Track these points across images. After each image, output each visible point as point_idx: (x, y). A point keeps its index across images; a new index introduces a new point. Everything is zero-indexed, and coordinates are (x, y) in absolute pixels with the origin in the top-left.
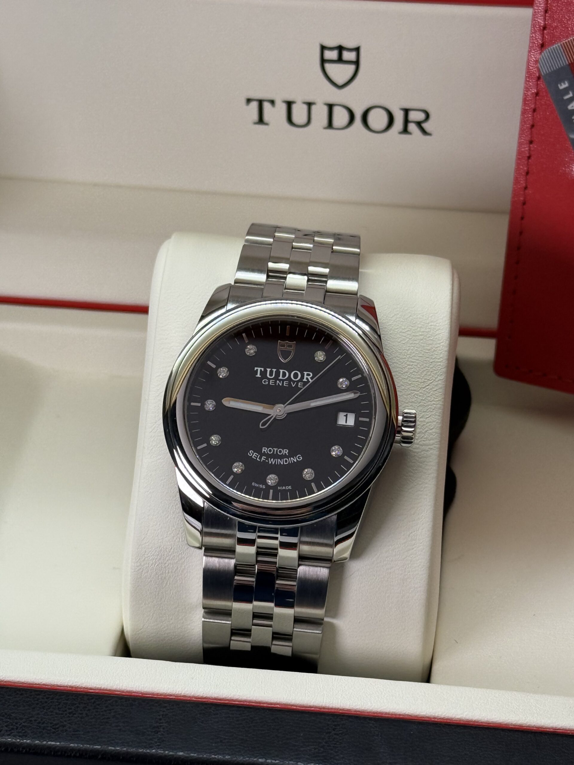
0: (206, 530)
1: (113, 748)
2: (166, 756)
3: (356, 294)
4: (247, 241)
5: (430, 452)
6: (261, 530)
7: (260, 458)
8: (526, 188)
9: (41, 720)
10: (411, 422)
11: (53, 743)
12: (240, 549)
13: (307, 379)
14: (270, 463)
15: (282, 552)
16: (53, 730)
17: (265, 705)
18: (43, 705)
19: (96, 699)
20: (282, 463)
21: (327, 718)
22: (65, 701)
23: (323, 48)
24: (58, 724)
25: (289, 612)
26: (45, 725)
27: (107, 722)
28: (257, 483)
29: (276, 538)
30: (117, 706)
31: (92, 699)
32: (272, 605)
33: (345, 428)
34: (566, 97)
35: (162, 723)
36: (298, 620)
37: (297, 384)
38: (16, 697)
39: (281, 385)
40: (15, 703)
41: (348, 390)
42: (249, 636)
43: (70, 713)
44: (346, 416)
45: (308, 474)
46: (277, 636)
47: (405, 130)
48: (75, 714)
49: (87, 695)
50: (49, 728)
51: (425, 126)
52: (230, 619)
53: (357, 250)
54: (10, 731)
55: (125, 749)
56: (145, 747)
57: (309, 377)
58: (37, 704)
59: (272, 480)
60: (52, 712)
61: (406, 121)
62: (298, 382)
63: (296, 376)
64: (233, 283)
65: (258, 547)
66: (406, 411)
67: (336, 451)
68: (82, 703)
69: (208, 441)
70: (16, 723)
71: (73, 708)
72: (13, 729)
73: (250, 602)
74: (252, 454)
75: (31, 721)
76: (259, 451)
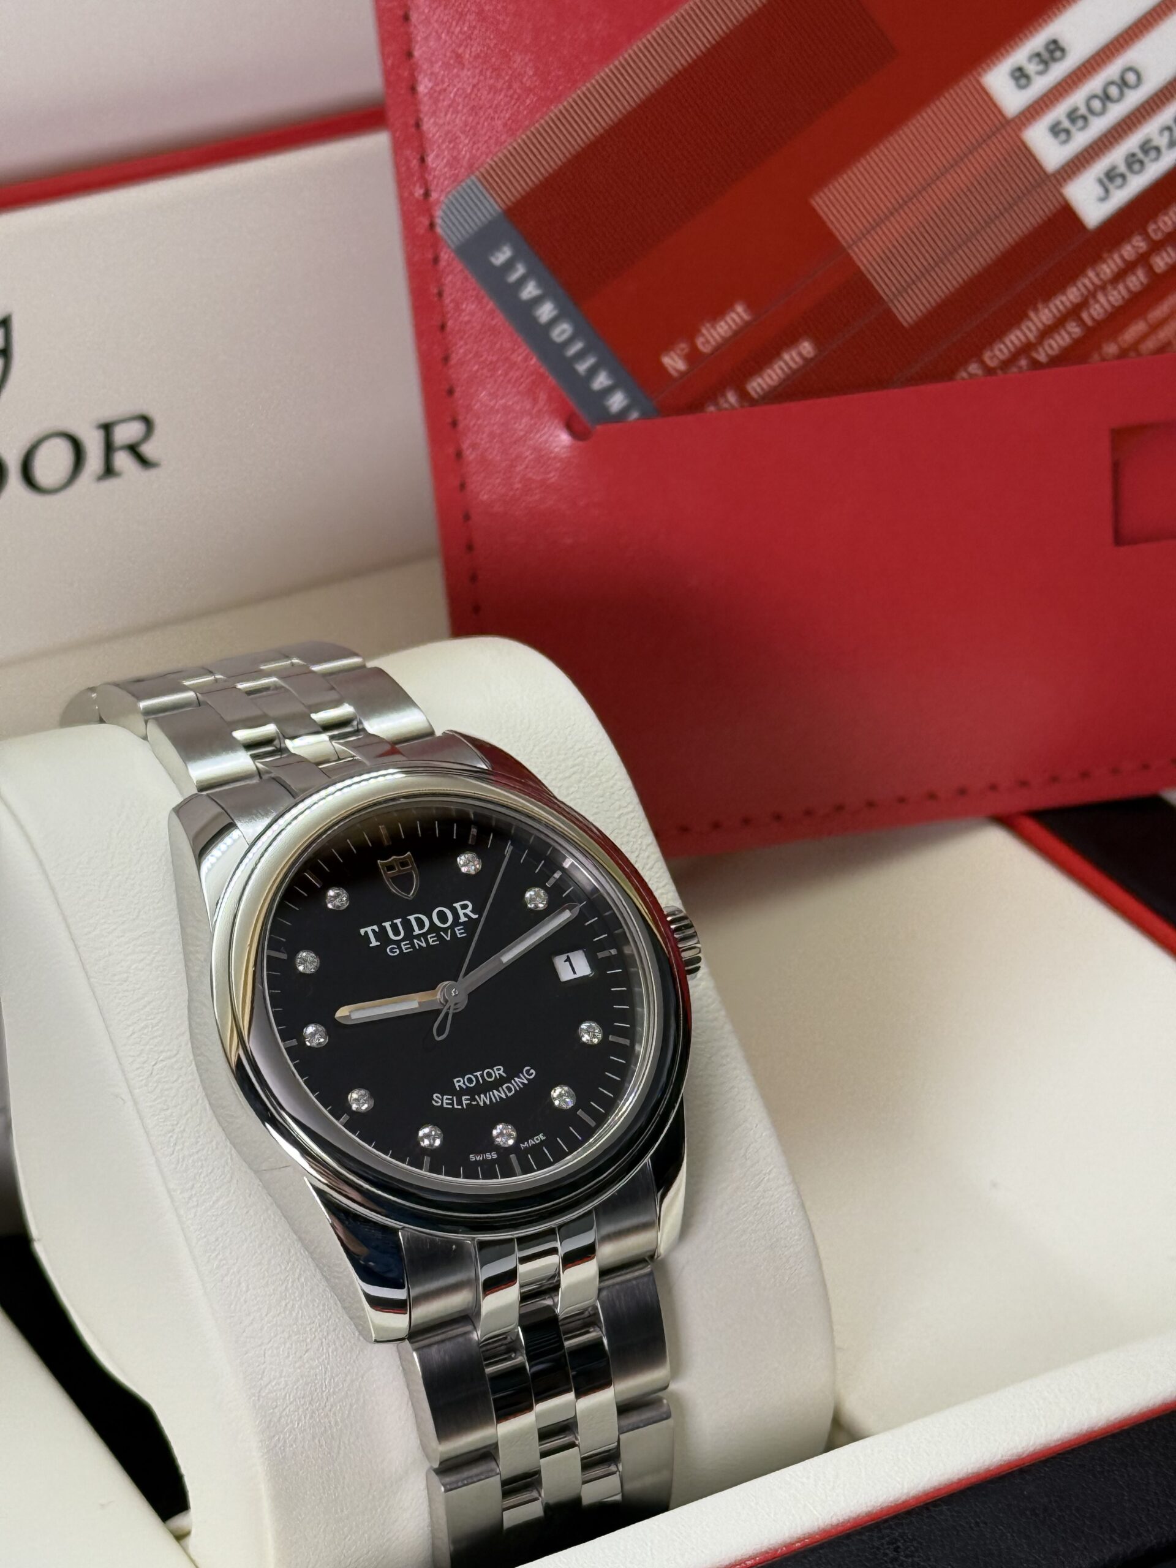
6: (523, 1241)
7: (460, 1103)
12: (490, 1303)
15: (568, 1277)
20: (504, 1096)
25: (605, 1398)
28: (478, 1153)
29: (555, 1250)
34: (514, 277)
36: (626, 1409)
41: (550, 909)
42: (537, 1485)
44: (568, 960)
45: (561, 1096)
46: (590, 1462)
47: (109, 471)
51: (147, 449)
52: (496, 1464)
53: (355, 660)
59: (504, 1135)
61: (109, 448)
64: (195, 791)
67: (589, 1034)
69: (347, 1108)
74: (440, 1100)
76: (449, 1089)
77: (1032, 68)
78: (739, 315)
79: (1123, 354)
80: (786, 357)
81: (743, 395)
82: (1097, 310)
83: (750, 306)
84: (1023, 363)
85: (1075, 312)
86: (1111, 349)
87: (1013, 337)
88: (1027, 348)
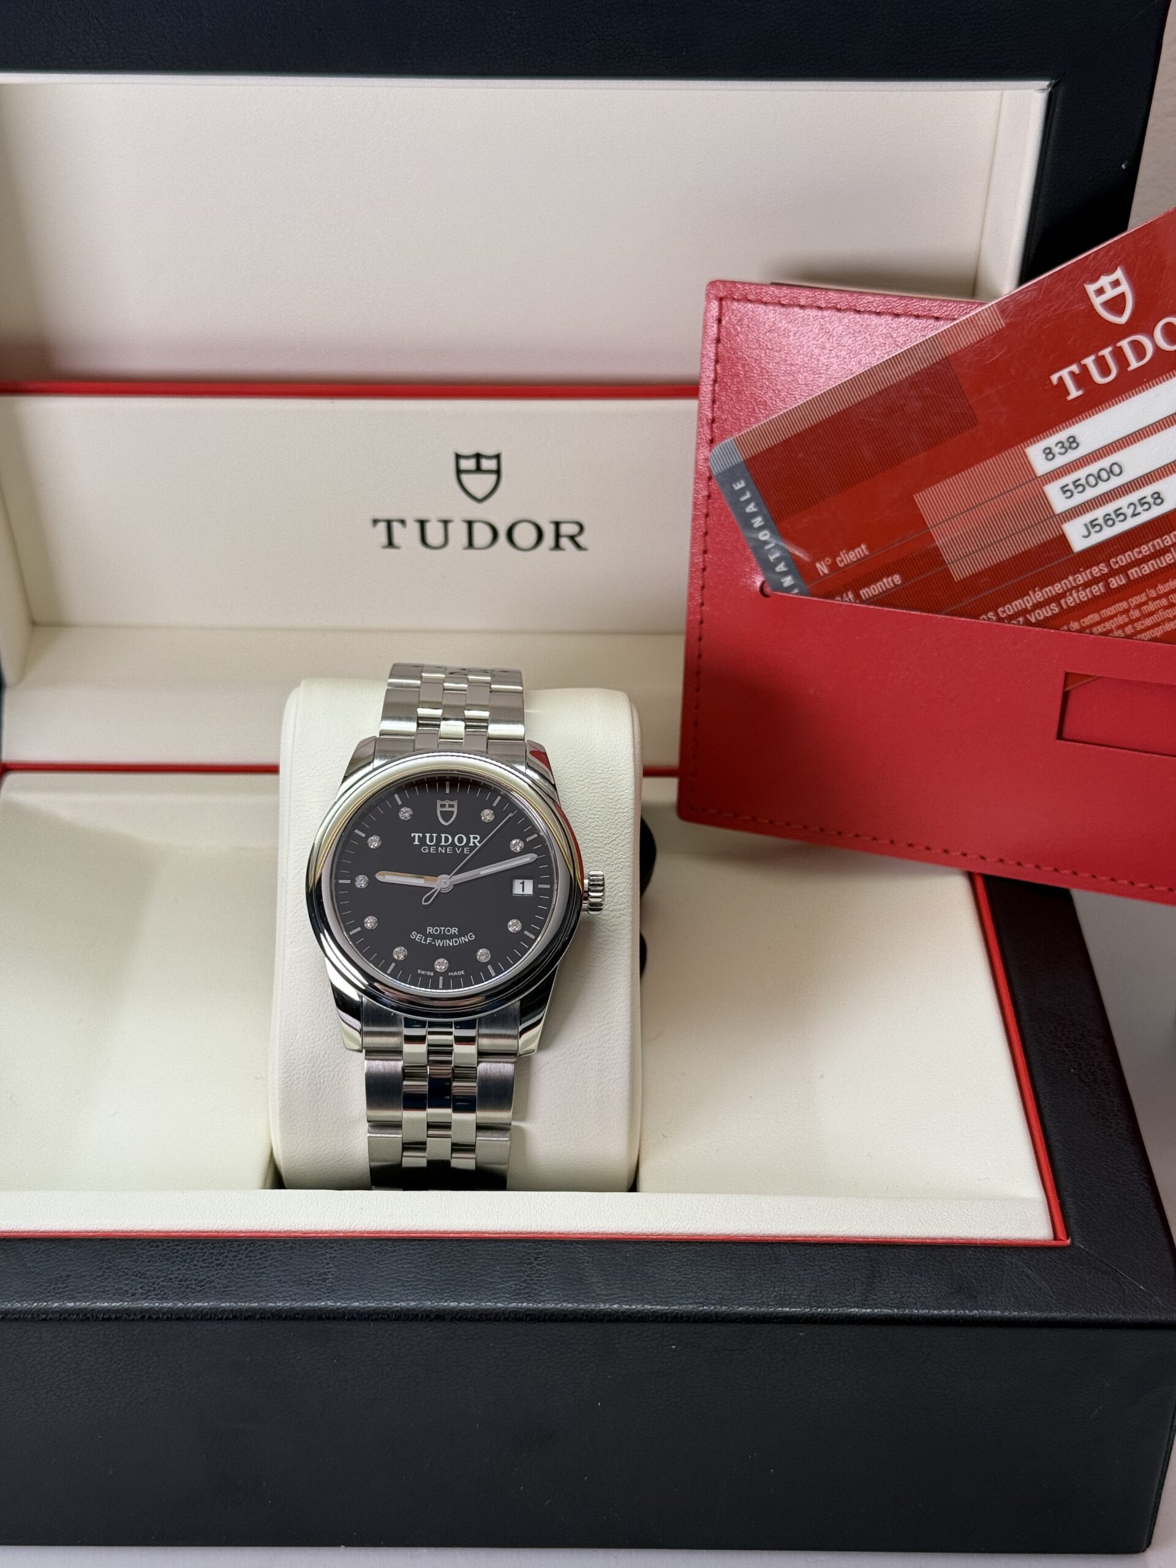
0: (366, 1029)
2: (338, 1309)
3: (523, 740)
4: (390, 684)
5: (621, 919)
6: (432, 1025)
7: (425, 940)
8: (702, 604)
9: (184, 1277)
10: (599, 885)
11: (200, 1304)
12: (408, 1048)
13: (474, 842)
14: (437, 945)
15: (458, 1049)
16: (199, 1288)
17: (450, 1235)
18: (184, 1258)
19: (248, 1245)
20: (451, 944)
21: (526, 1245)
22: (211, 1251)
23: (458, 457)
24: (204, 1279)
25: (469, 1118)
26: (188, 1282)
27: (263, 1273)
28: (422, 969)
29: (450, 1033)
30: (274, 1251)
31: (243, 1245)
32: (449, 1111)
33: (523, 898)
34: (743, 499)
35: (330, 1268)
36: (481, 1128)
37: (463, 850)
38: (150, 1251)
39: (443, 852)
40: (150, 1258)
41: (523, 852)
42: (424, 1150)
43: (218, 1265)
44: (523, 883)
45: (483, 955)
46: (457, 1148)
47: (557, 546)
48: (224, 1265)
49: (237, 1241)
50: (193, 1286)
51: (579, 539)
52: (400, 1131)
53: (519, 688)
54: (146, 1294)
55: (288, 1304)
56: (311, 1300)
57: (476, 841)
58: (177, 1257)
59: (441, 965)
60: (195, 1265)
61: (558, 536)
62: (463, 847)
63: (460, 840)
64: (378, 736)
65: (429, 1045)
66: (592, 873)
67: (514, 926)
68: (231, 1251)
69: (362, 925)
70: (154, 1284)
71: (221, 1257)
72: (149, 1291)
73: (423, 1108)
74: (416, 936)
75: (171, 1279)
76: (423, 932)
77: (1056, 450)
78: (862, 550)
79: (1081, 630)
80: (885, 580)
81: (857, 596)
82: (1070, 601)
83: (869, 548)
84: (1021, 619)
85: (1057, 598)
86: (1075, 625)
87: (1017, 602)
88: (1024, 612)
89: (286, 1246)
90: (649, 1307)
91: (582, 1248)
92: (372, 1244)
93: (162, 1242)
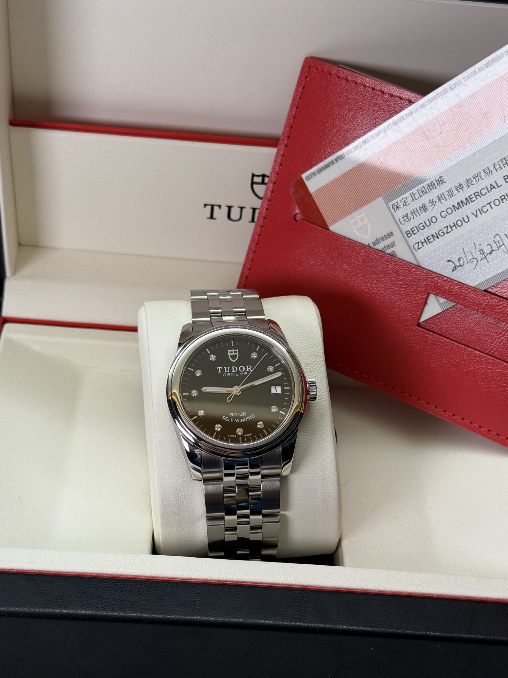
0: (204, 471)
1: (170, 617)
7: (230, 420)
10: (313, 386)
12: (226, 479)
14: (236, 422)
15: (252, 477)
17: (257, 584)
19: (154, 584)
20: (243, 421)
21: (297, 592)
22: (136, 586)
28: (231, 435)
29: (247, 468)
33: (276, 395)
41: (274, 372)
44: (276, 388)
45: (260, 425)
66: (310, 380)
67: (274, 409)
69: (197, 414)
74: (225, 418)
76: (229, 415)
89: (174, 586)
90: (362, 628)
91: (325, 595)
92: (218, 587)
93: (109, 580)
